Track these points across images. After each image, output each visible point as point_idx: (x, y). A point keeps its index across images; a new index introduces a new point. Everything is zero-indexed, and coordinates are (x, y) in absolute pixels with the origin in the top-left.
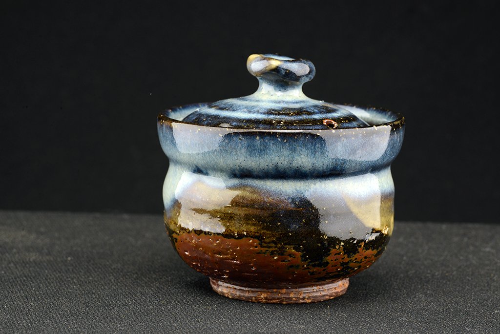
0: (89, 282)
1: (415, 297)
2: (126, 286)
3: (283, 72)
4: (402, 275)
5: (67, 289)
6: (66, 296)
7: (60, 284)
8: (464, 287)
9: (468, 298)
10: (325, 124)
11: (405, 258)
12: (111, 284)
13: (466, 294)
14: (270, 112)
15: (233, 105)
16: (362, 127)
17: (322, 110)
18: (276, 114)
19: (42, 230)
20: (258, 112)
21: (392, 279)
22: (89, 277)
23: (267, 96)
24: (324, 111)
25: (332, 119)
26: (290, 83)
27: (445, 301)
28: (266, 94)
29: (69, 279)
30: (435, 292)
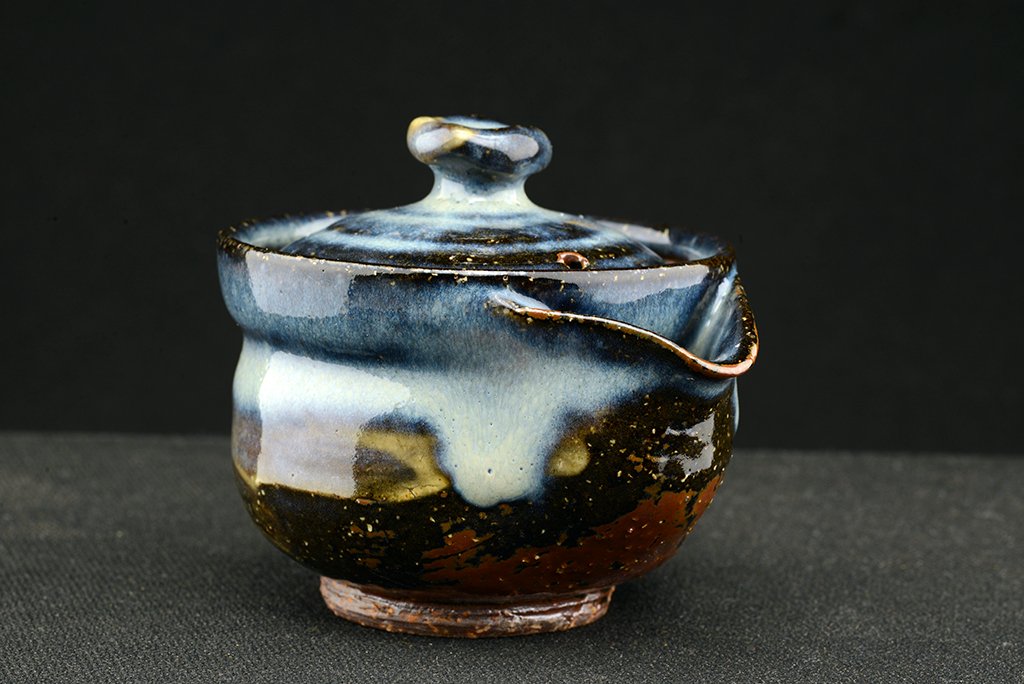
0: (161, 584)
1: (837, 614)
2: (237, 592)
3: (479, 154)
4: (810, 568)
5: (115, 597)
6: (113, 612)
7: (101, 587)
8: (938, 592)
9: (947, 617)
10: (562, 261)
11: (816, 533)
12: (206, 587)
13: (943, 608)
14: (446, 238)
15: (374, 223)
16: (646, 268)
17: (559, 232)
18: (459, 243)
19: (66, 474)
20: (422, 238)
21: (791, 576)
22: (160, 573)
23: (448, 204)
24: (565, 234)
25: (579, 252)
26: (494, 177)
27: (899, 622)
28: (447, 200)
29: (120, 577)
30: (878, 603)
